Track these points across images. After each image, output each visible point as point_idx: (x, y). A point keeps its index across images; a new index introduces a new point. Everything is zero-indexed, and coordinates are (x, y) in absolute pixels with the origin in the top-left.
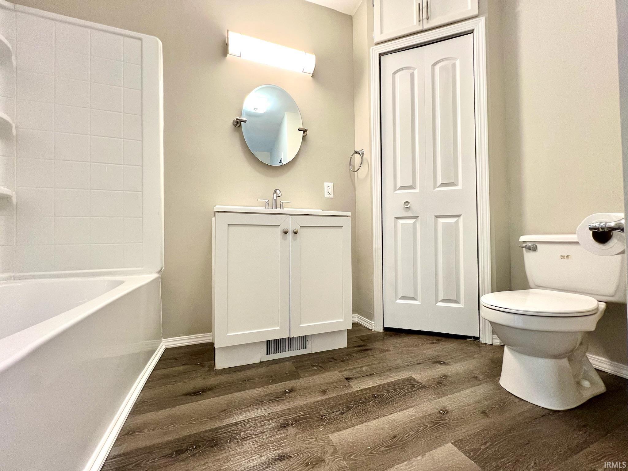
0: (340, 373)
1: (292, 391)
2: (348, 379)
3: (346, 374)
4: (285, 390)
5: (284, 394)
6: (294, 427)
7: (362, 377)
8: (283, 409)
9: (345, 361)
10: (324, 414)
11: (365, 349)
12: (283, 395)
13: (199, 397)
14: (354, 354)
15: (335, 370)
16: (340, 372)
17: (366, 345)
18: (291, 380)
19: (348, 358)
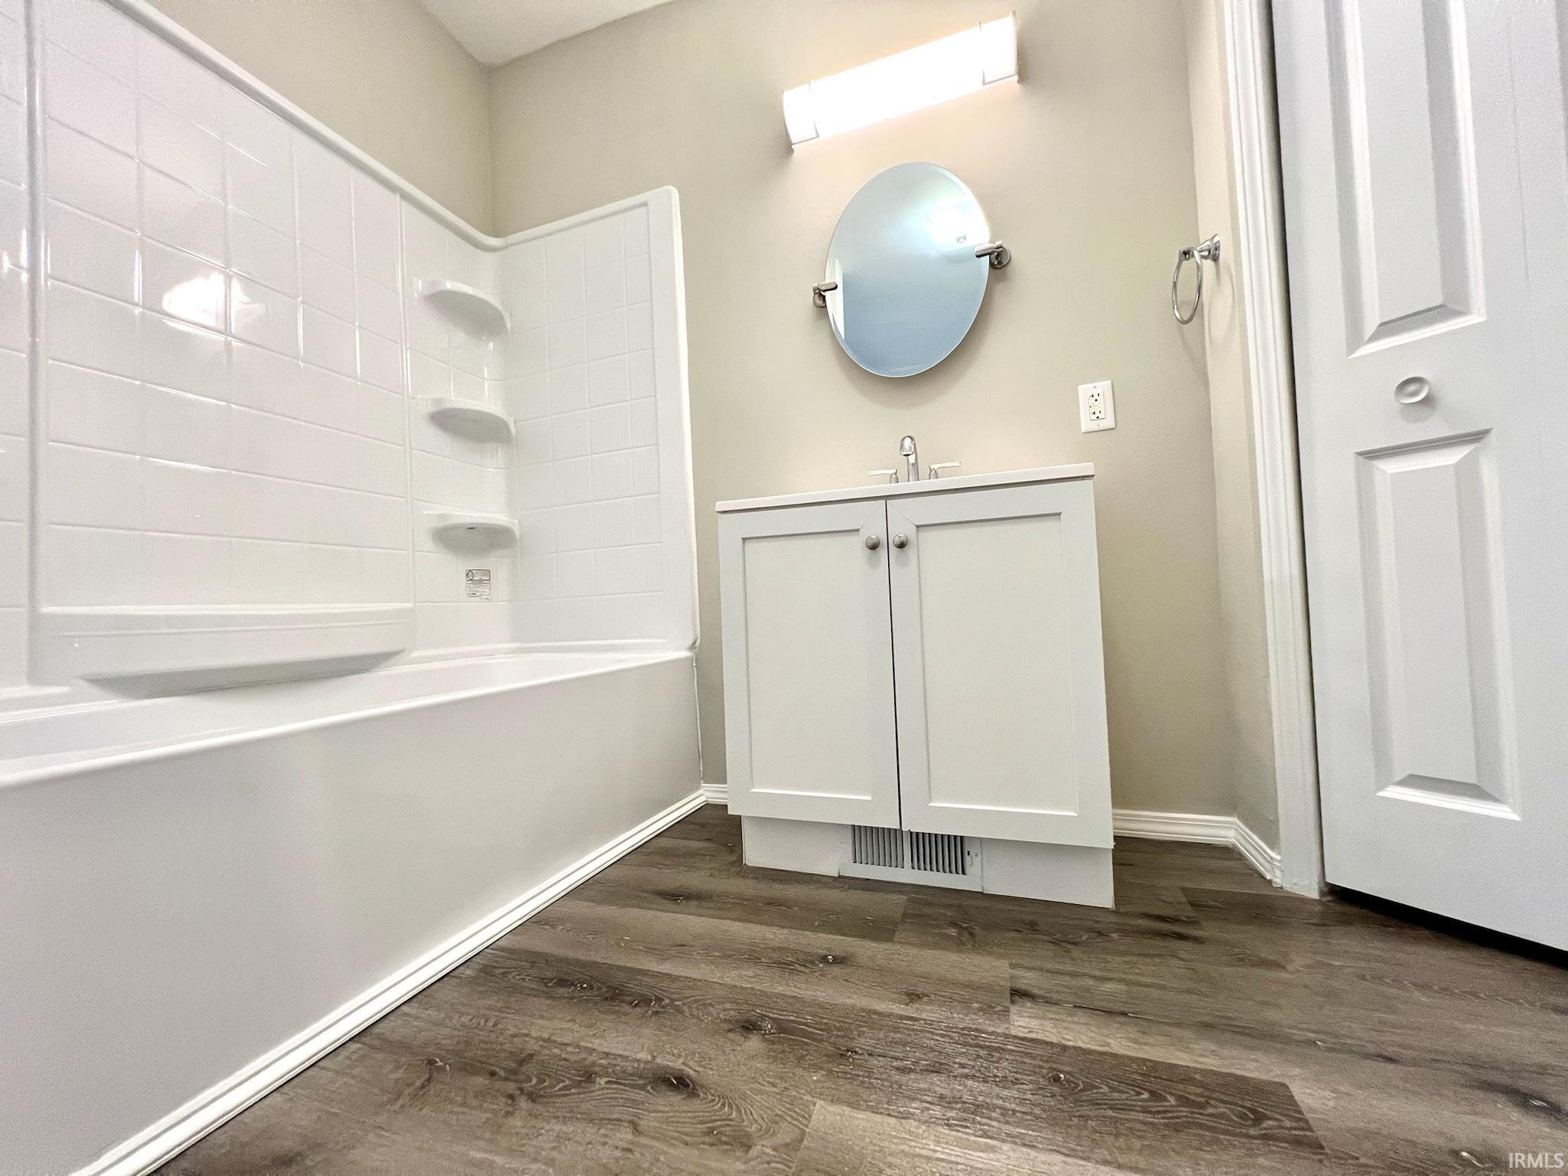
0: (1010, 971)
1: (841, 963)
2: (1018, 994)
3: (1028, 979)
4: (828, 953)
5: (817, 962)
6: (765, 1040)
7: (1075, 1007)
8: (783, 993)
9: (1064, 944)
10: (857, 1049)
11: (1175, 933)
12: (812, 962)
13: (671, 905)
14: (1115, 936)
15: (1002, 956)
16: (1013, 966)
17: (1192, 922)
18: (864, 937)
19: (1084, 938)
